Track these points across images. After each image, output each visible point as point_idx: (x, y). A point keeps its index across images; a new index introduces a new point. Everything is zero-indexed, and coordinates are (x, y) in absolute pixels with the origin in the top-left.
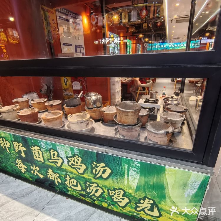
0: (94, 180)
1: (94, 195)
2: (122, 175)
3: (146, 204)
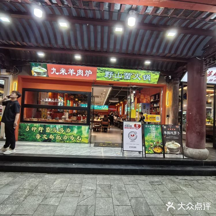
0: (66, 134)
1: (65, 139)
2: (73, 131)
3: (78, 137)
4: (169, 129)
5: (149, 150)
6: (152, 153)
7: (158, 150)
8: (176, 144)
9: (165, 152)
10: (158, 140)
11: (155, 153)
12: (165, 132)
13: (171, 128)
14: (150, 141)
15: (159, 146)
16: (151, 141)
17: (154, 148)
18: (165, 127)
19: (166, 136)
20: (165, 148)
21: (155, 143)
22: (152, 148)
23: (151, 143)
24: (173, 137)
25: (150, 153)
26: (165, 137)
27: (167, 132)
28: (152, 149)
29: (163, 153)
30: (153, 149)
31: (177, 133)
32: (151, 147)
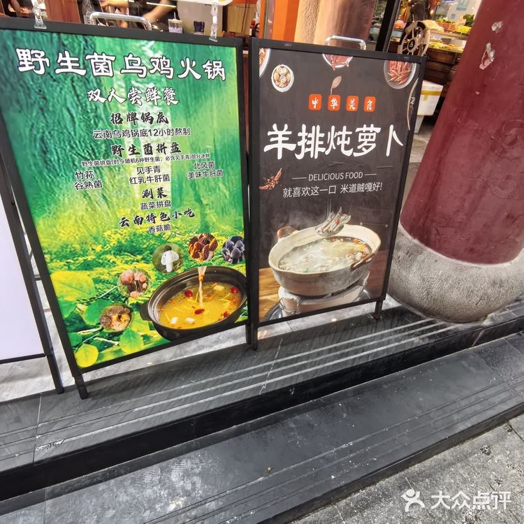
4: (325, 102)
5: (116, 335)
6: (143, 347)
7: (201, 306)
8: (352, 239)
9: (264, 311)
10: (206, 227)
11: (174, 337)
12: (278, 141)
13: (343, 93)
14: (119, 250)
15: (215, 275)
16: (129, 249)
17: (164, 302)
18: (283, 78)
19: (285, 182)
20: (263, 281)
21: (168, 259)
22: (142, 308)
23: (126, 268)
24: (339, 183)
25: (127, 351)
26: (270, 185)
27: (294, 139)
28: (145, 316)
29: (241, 318)
30: (153, 311)
31: (382, 139)
32: (136, 298)
